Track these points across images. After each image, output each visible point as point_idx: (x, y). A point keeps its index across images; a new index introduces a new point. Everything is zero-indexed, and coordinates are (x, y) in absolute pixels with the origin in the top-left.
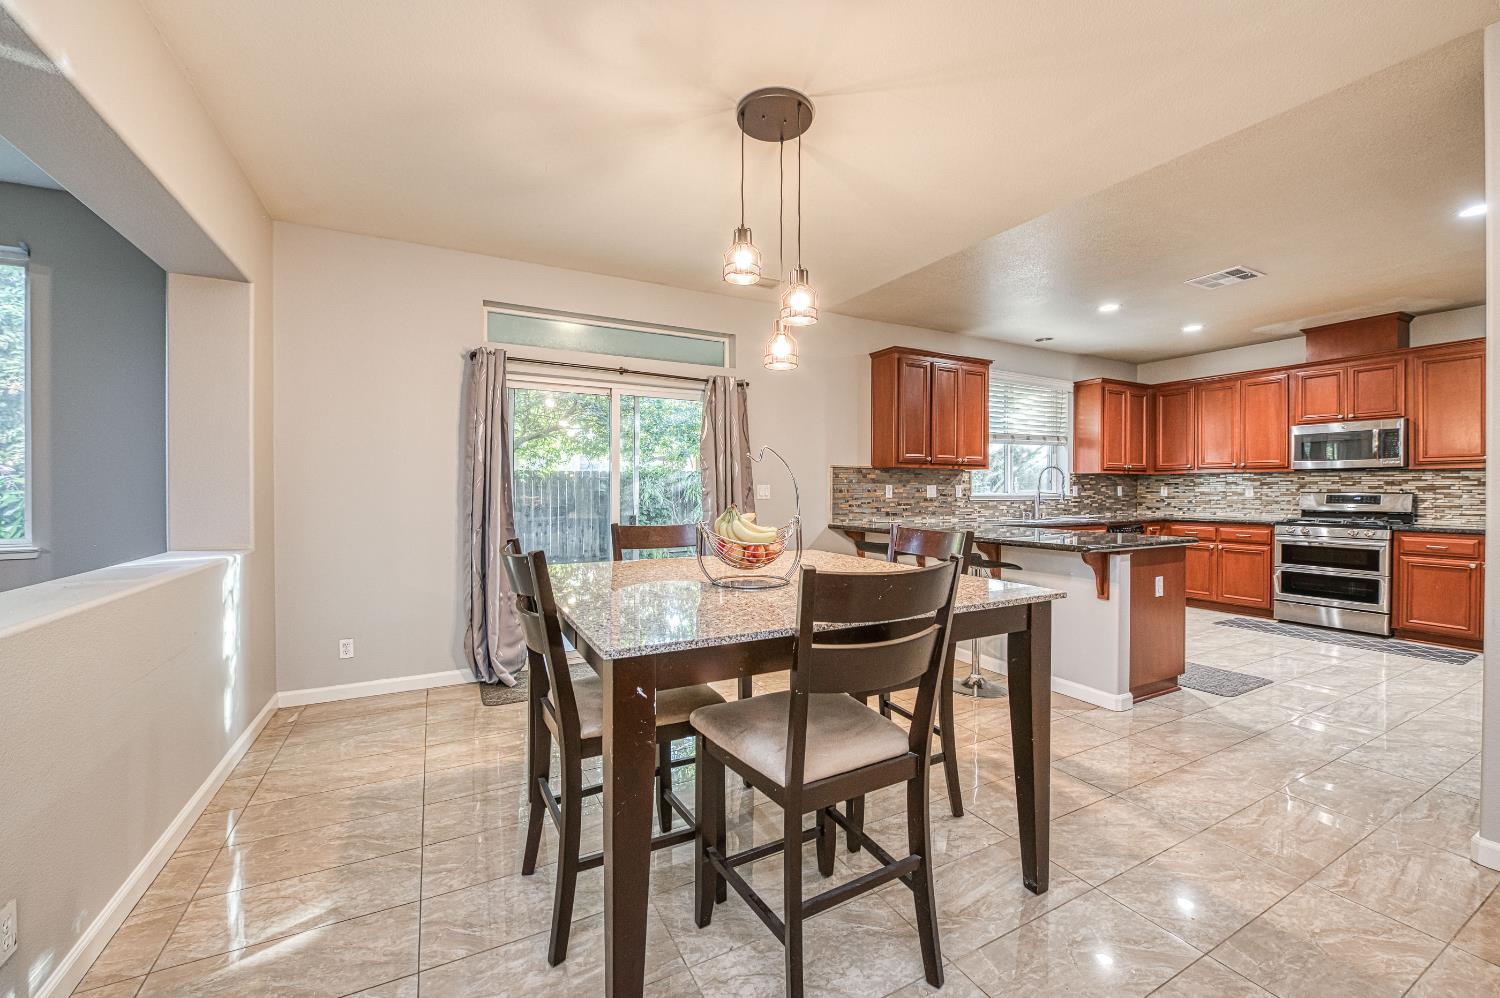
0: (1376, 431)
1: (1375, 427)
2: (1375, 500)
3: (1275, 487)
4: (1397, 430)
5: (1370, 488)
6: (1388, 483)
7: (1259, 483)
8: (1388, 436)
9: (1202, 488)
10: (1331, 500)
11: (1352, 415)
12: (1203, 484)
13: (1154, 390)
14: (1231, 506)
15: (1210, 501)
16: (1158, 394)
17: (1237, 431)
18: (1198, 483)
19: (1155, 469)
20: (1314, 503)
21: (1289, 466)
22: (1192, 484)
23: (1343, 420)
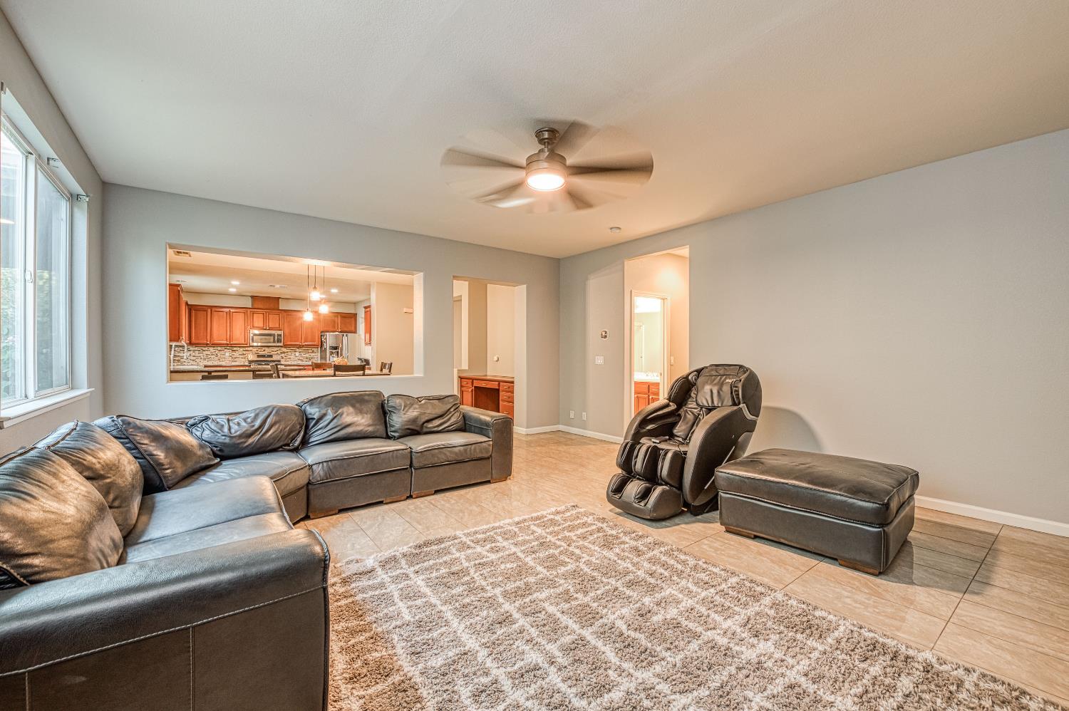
0: (276, 334)
2: (271, 356)
3: (237, 352)
4: (281, 334)
6: (272, 351)
7: (231, 350)
8: (279, 335)
9: (206, 352)
10: (259, 356)
11: (268, 328)
12: (207, 350)
13: (191, 307)
14: (220, 360)
15: (210, 357)
16: (192, 309)
17: (228, 329)
18: (204, 350)
19: (190, 343)
20: (254, 358)
21: (248, 344)
22: (202, 350)
23: (266, 329)
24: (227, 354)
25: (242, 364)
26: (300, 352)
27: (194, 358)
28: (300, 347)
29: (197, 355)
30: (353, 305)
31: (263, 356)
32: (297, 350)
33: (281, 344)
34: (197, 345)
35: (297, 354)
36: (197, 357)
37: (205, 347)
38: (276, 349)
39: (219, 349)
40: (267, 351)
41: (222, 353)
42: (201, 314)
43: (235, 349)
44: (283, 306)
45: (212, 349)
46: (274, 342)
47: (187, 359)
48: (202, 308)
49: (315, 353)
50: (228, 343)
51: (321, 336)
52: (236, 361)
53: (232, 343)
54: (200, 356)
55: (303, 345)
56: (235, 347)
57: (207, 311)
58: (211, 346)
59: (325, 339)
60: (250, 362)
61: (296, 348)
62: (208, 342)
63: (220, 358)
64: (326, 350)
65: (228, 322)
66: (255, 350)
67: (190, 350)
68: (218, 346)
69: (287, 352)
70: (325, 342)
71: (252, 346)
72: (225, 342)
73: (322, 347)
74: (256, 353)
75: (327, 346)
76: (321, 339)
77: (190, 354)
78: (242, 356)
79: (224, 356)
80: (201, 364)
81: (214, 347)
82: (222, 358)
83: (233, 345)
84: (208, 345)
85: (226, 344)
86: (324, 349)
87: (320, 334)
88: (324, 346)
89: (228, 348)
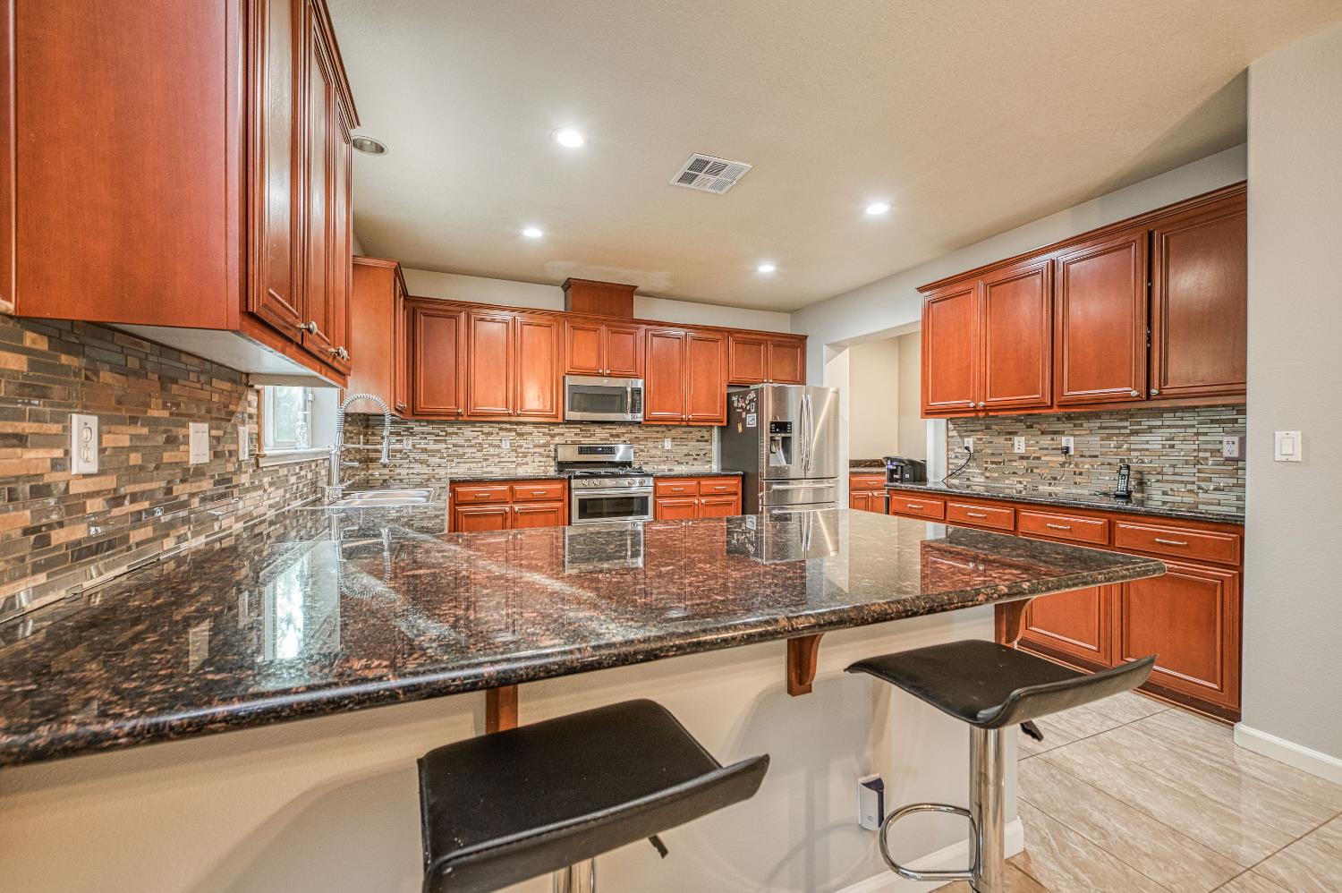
0: (629, 389)
1: (629, 384)
2: (611, 451)
3: (529, 438)
4: (640, 389)
5: (601, 439)
6: (612, 436)
7: (514, 433)
8: (636, 391)
9: (455, 440)
10: (582, 451)
11: (608, 372)
12: (456, 434)
13: (414, 305)
14: (487, 460)
15: (464, 454)
16: (419, 311)
17: (511, 373)
18: (450, 433)
19: (414, 412)
20: (569, 454)
21: (560, 416)
22: (444, 434)
23: (602, 375)
24: (506, 445)
26: (674, 439)
27: (425, 456)
28: (679, 423)
29: (432, 446)
30: (789, 315)
31: (592, 450)
32: (669, 433)
33: (639, 417)
34: (432, 418)
35: (668, 444)
36: (433, 453)
37: (451, 424)
38: (620, 430)
39: (486, 429)
40: (598, 436)
41: (493, 439)
42: (442, 327)
43: (525, 429)
44: (641, 309)
45: (468, 432)
46: (622, 410)
47: (406, 459)
48: (446, 311)
49: (707, 441)
50: (510, 412)
51: (729, 395)
52: (527, 464)
53: (519, 412)
54: (439, 451)
55: (689, 420)
56: (525, 424)
57: (456, 318)
58: (466, 423)
59: (751, 401)
60: (562, 466)
61: (664, 429)
62: (460, 411)
63: (488, 455)
64: (754, 433)
65: (511, 350)
66: (570, 434)
67: (412, 434)
68: (484, 422)
69: (646, 439)
70: (748, 412)
71: (570, 422)
72: (501, 409)
73: (732, 424)
74: (574, 443)
75: (760, 420)
76: (730, 403)
77: (414, 446)
78: (541, 450)
79: (497, 451)
80: (442, 472)
81: (473, 423)
82: (493, 456)
83: (521, 419)
84: (460, 418)
85: (504, 415)
86: (740, 429)
87: (726, 391)
88: (744, 421)
89: (508, 426)
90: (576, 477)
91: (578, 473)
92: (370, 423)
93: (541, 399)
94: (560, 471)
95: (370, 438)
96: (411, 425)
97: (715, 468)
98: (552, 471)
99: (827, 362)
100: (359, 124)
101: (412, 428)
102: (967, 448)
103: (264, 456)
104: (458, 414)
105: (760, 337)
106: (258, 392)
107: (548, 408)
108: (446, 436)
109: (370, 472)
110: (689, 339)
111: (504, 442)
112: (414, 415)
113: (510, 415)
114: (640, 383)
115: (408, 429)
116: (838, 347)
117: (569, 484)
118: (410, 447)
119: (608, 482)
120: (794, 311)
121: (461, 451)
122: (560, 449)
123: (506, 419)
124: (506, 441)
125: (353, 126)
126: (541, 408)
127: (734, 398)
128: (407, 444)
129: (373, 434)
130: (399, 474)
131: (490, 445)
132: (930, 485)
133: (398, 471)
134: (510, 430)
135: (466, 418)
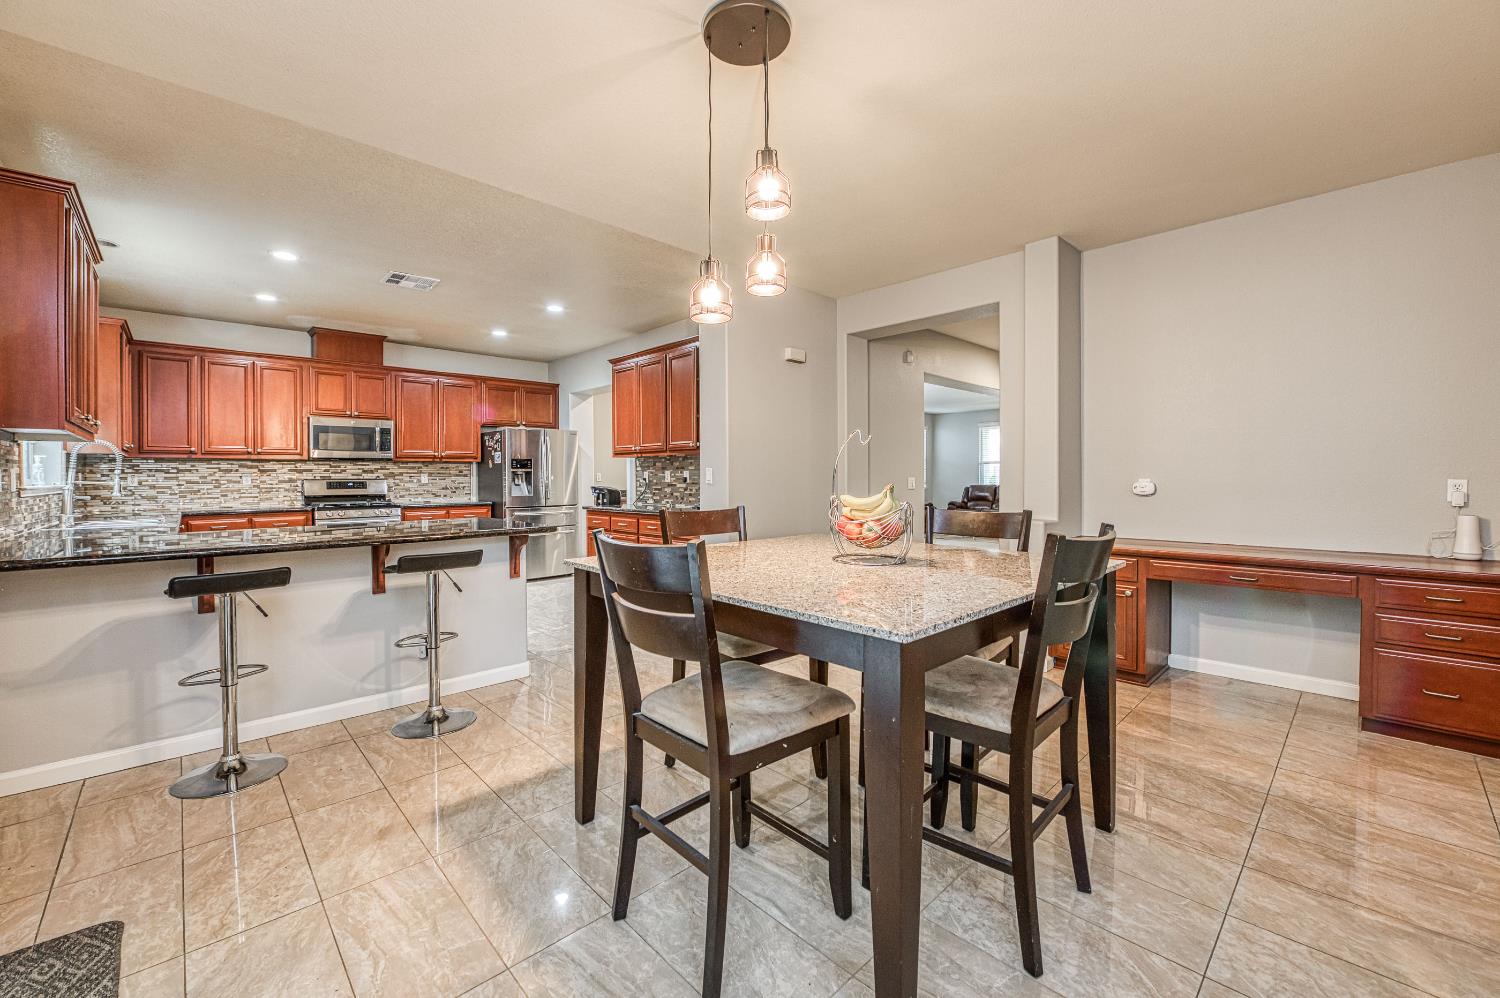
0: (378, 429)
1: (378, 425)
2: (363, 485)
3: (273, 474)
4: (389, 430)
5: (353, 475)
6: (365, 471)
7: (256, 470)
8: (385, 432)
9: (188, 476)
10: (330, 486)
11: (356, 413)
12: (190, 471)
13: (139, 348)
14: (226, 496)
15: (199, 491)
16: (145, 355)
17: (251, 414)
18: (182, 471)
19: (139, 450)
20: (318, 489)
21: (305, 453)
22: (175, 471)
23: (350, 416)
24: (247, 482)
25: (286, 506)
26: (430, 474)
27: (153, 493)
28: (432, 460)
29: (161, 483)
30: (546, 365)
31: (342, 485)
32: (424, 469)
33: (390, 454)
34: (161, 455)
35: (425, 479)
36: (161, 490)
37: (184, 461)
38: (373, 466)
39: (224, 466)
40: (350, 472)
41: (232, 476)
42: (174, 373)
43: (268, 466)
44: (391, 358)
45: (203, 468)
46: (371, 448)
47: (131, 495)
48: (175, 354)
49: (466, 476)
50: (250, 450)
51: (483, 435)
52: (271, 499)
53: (259, 450)
54: (170, 488)
55: (442, 457)
56: (269, 461)
57: (188, 363)
58: (201, 460)
59: (497, 441)
60: (309, 500)
61: (421, 465)
62: (193, 449)
63: (226, 491)
64: (499, 468)
65: (250, 393)
66: (320, 470)
67: (137, 472)
68: (222, 459)
69: (401, 474)
70: (496, 450)
71: (314, 460)
72: (241, 447)
73: (486, 461)
74: (323, 478)
75: (503, 458)
76: (483, 442)
77: (140, 483)
78: (287, 486)
79: (237, 486)
80: (173, 508)
81: (209, 461)
82: (232, 492)
83: (263, 457)
84: (194, 456)
85: (243, 453)
86: (491, 466)
87: (481, 431)
88: (493, 458)
89: (249, 463)
90: (319, 509)
91: (321, 505)
92: (88, 461)
93: (284, 438)
94: (307, 504)
95: (88, 476)
96: (135, 462)
97: (474, 499)
98: (299, 505)
99: (573, 407)
100: (102, 259)
101: (138, 466)
102: (645, 479)
103: (25, 489)
104: (191, 452)
105: (511, 384)
106: (19, 445)
107: (292, 446)
108: (178, 473)
109: (89, 509)
110: (441, 385)
111: (244, 478)
112: (140, 453)
113: (249, 453)
114: (390, 424)
115: (132, 467)
116: (583, 396)
117: (313, 515)
118: (136, 484)
119: (353, 513)
120: (551, 362)
121: (196, 487)
122: (306, 484)
123: (245, 457)
124: (248, 478)
125: (97, 262)
126: (284, 446)
127: (486, 438)
128: (133, 481)
129: (91, 472)
130: (123, 511)
131: (229, 481)
132: (624, 507)
133: (122, 507)
134: (251, 467)
135: (199, 456)
